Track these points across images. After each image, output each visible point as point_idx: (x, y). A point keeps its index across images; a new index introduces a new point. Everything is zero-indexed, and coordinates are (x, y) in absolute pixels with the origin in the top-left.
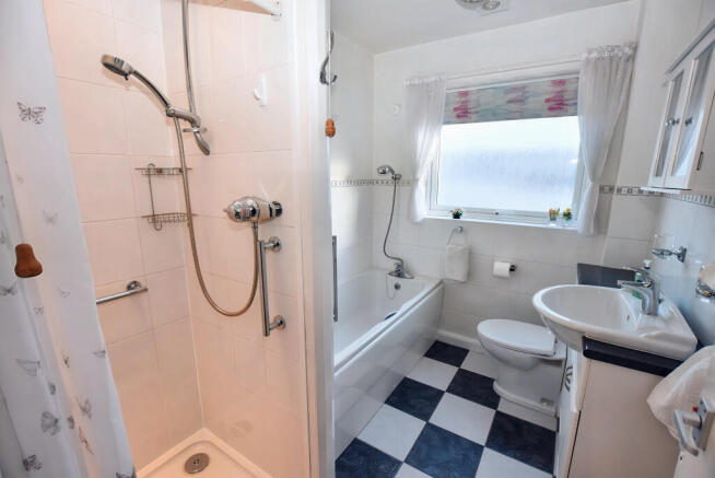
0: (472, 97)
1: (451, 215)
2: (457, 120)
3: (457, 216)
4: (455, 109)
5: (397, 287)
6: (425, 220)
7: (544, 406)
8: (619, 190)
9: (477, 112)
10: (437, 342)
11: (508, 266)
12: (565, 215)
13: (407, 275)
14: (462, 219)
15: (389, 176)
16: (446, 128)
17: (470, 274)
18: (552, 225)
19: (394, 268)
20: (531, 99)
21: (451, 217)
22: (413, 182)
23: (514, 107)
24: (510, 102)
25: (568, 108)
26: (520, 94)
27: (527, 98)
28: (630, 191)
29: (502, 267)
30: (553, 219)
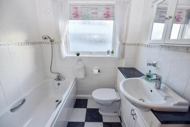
0: (79, 10)
1: (76, 54)
2: (74, 18)
3: (78, 55)
4: (73, 14)
5: (59, 84)
6: (66, 57)
7: (115, 114)
8: (128, 44)
9: (81, 16)
10: (77, 100)
11: (97, 71)
12: (112, 52)
13: (62, 79)
14: (80, 56)
15: (48, 40)
16: (70, 21)
17: (86, 75)
18: (108, 56)
19: (56, 77)
20: (99, 13)
21: (76, 55)
22: (59, 43)
23: (94, 15)
24: (93, 13)
25: (111, 17)
26: (96, 11)
27: (98, 12)
28: (130, 44)
29: (96, 71)
30: (108, 54)
